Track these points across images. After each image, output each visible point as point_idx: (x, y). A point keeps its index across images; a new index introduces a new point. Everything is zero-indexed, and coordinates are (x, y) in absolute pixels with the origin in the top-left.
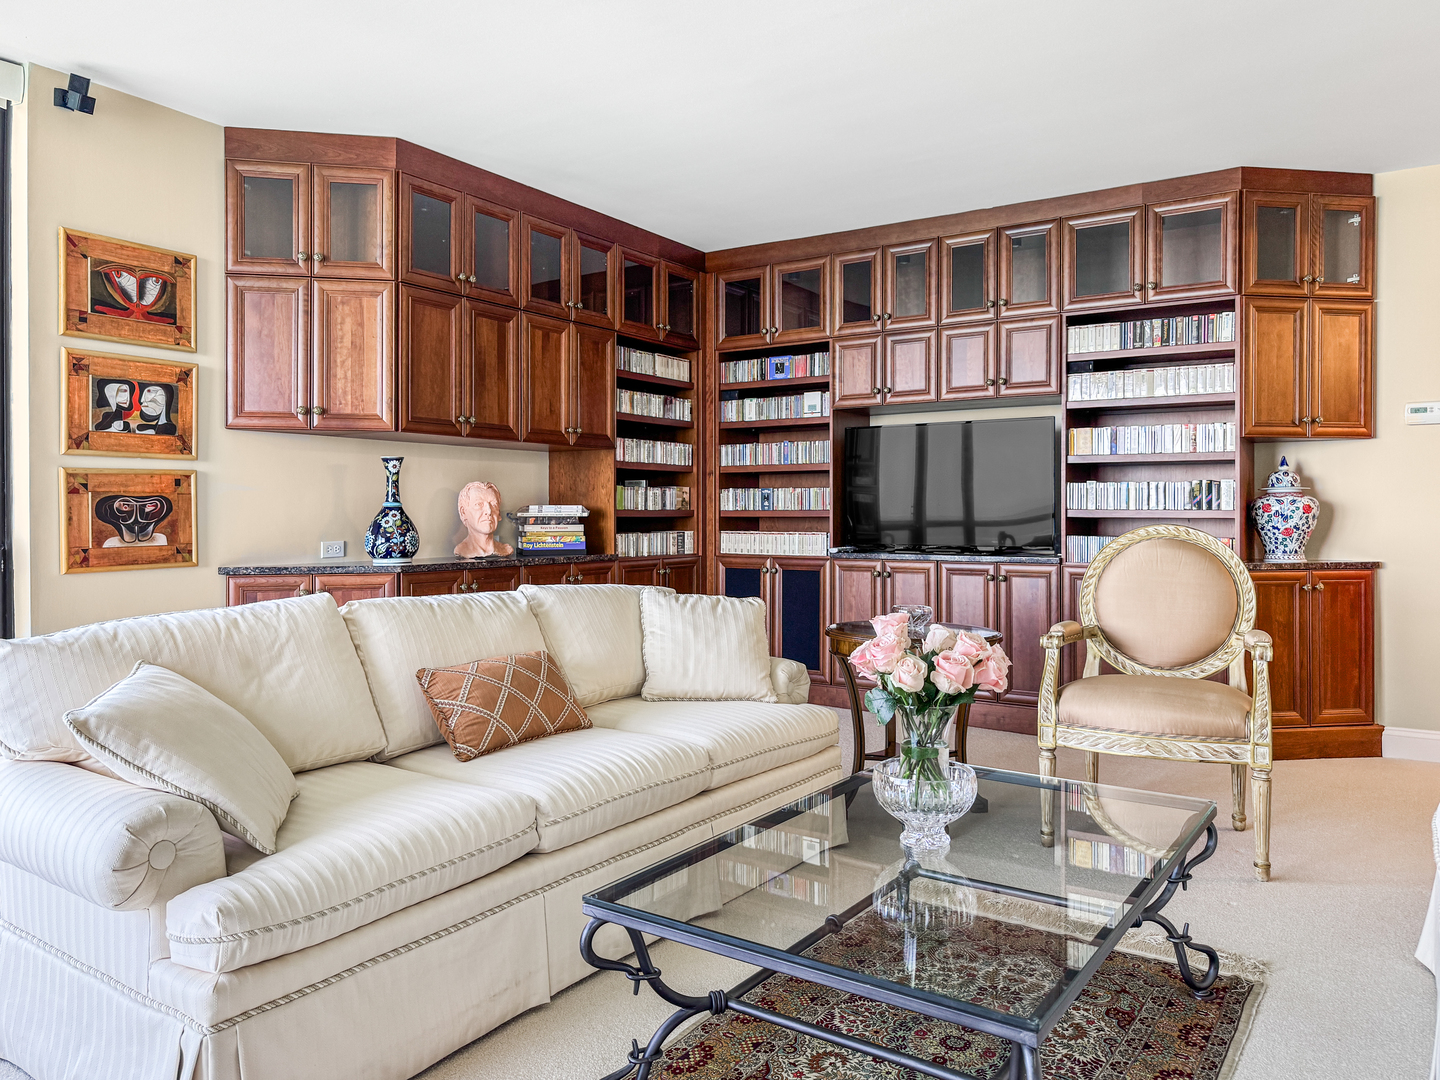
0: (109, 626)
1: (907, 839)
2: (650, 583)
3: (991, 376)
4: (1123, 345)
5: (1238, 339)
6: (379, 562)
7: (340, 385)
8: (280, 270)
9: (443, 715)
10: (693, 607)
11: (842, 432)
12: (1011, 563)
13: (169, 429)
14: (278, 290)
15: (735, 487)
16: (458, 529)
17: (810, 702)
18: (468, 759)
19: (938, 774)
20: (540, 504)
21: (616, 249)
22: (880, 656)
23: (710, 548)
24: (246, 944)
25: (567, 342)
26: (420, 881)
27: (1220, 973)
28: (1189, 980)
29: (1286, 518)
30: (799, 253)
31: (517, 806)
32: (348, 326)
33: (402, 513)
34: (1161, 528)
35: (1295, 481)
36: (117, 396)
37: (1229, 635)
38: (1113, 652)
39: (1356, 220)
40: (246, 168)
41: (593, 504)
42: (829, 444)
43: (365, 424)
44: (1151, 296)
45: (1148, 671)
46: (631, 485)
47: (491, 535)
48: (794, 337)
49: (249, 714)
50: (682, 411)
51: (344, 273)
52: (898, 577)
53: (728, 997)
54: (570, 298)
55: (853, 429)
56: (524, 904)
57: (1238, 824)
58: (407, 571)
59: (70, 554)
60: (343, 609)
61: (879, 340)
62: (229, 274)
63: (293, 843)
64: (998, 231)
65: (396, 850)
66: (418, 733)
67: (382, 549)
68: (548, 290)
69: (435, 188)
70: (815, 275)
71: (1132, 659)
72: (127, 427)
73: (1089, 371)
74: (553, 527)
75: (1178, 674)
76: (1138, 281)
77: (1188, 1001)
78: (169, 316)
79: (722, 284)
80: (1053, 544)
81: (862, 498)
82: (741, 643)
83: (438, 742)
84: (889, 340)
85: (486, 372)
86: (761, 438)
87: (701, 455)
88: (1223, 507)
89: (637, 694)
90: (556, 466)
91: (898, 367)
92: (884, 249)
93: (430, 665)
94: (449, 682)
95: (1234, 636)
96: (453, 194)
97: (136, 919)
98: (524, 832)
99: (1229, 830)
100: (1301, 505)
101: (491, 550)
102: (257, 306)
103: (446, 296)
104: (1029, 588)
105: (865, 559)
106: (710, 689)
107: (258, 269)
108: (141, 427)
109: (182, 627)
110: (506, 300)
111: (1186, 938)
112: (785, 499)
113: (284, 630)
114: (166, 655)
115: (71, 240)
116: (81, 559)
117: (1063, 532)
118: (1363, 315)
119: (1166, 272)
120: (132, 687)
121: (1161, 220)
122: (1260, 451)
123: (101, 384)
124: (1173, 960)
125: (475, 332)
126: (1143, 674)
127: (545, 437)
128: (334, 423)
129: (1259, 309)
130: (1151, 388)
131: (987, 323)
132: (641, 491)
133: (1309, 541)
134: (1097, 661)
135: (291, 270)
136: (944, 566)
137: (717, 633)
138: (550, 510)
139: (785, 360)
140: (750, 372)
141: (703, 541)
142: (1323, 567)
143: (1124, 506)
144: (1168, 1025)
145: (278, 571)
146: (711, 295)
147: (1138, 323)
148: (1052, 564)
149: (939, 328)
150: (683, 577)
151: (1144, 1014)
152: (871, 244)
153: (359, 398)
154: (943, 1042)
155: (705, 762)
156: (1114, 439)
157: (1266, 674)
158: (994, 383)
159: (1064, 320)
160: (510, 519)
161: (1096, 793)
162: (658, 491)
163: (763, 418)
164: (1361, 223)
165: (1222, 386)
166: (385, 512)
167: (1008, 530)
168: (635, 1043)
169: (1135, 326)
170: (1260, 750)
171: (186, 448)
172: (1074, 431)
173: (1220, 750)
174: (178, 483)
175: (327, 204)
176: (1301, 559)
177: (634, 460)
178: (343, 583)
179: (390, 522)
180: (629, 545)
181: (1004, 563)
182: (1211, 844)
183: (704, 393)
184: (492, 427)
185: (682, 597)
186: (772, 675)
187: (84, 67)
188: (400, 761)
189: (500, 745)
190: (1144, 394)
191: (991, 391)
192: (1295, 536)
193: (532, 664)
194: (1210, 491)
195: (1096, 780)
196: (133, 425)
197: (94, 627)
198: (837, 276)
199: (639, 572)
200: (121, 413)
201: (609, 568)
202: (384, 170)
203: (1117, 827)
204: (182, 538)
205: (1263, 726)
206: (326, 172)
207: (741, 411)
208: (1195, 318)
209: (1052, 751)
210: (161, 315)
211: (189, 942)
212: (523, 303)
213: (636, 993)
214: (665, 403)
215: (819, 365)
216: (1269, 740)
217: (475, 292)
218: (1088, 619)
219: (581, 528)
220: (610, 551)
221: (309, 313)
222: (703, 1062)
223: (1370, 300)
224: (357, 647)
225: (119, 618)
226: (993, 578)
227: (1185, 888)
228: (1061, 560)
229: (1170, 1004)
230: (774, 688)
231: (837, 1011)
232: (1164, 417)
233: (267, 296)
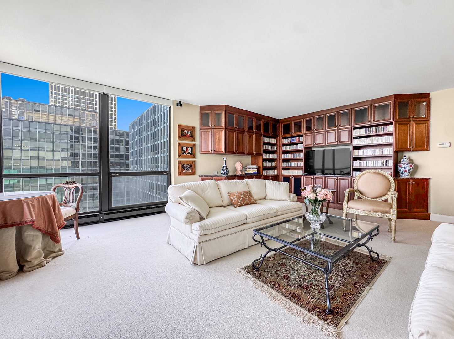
0: (184, 184)
1: (312, 226)
2: (269, 179)
3: (336, 140)
4: (366, 133)
5: (393, 131)
6: (222, 175)
7: (217, 146)
8: (207, 128)
9: (232, 200)
10: (275, 184)
11: (305, 152)
12: (340, 177)
13: (191, 154)
14: (207, 131)
15: (285, 162)
16: (236, 170)
17: (297, 201)
18: (236, 207)
19: (318, 214)
20: (249, 165)
21: (263, 120)
22: (307, 193)
23: (280, 173)
24: (202, 232)
25: (254, 137)
26: (228, 226)
27: (379, 258)
28: (372, 258)
29: (405, 168)
30: (297, 118)
31: (243, 215)
32: (218, 136)
33: (226, 167)
34: (372, 170)
35: (408, 160)
36: (185, 149)
37: (388, 192)
38: (361, 195)
39: (425, 103)
40: (203, 112)
41: (258, 165)
42: (303, 154)
43: (221, 152)
44: (372, 123)
45: (368, 199)
46: (265, 162)
47: (241, 171)
48: (296, 134)
49: (203, 198)
50: (275, 148)
51: (217, 128)
52: (317, 179)
53: (277, 249)
54: (254, 130)
55: (309, 151)
56: (244, 231)
57: (390, 231)
58: (227, 176)
59: (179, 173)
60: (217, 182)
61: (313, 134)
62: (200, 129)
63: (209, 218)
64: (338, 112)
65: (224, 220)
66: (228, 203)
67: (223, 173)
68: (250, 128)
69: (231, 112)
70: (300, 122)
71: (365, 196)
72: (186, 154)
73: (358, 138)
74: (251, 169)
75: (376, 200)
76: (369, 120)
77: (371, 262)
78: (192, 137)
79: (282, 125)
80: (350, 173)
81: (311, 164)
82: (284, 191)
83: (231, 204)
84: (315, 134)
85: (240, 143)
86: (290, 153)
87: (278, 156)
88: (389, 166)
89: (265, 199)
90: (252, 159)
91: (317, 139)
92: (314, 117)
93: (230, 192)
94: (233, 195)
95: (389, 192)
96: (234, 113)
97: (188, 226)
98: (244, 220)
99: (387, 232)
100: (409, 165)
101: (241, 173)
102: (204, 134)
103: (233, 130)
104: (344, 182)
105: (310, 176)
106: (278, 198)
107: (204, 128)
108: (188, 154)
109: (193, 184)
110: (243, 130)
111: (371, 250)
112: (294, 164)
113: (208, 185)
114: (191, 189)
115: (178, 126)
116: (180, 174)
117: (352, 171)
118: (426, 124)
119: (376, 117)
120: (187, 193)
121: (375, 107)
122: (399, 154)
123: (182, 147)
124: (369, 255)
125: (238, 136)
126: (367, 199)
127: (250, 153)
128: (216, 152)
129: (399, 124)
130: (372, 141)
131: (336, 130)
132: (267, 163)
133: (411, 173)
134: (357, 196)
135: (209, 128)
136: (326, 177)
137: (279, 188)
138: (251, 166)
139: (294, 138)
140: (288, 141)
141: (279, 172)
142: (414, 179)
143: (366, 166)
144: (367, 266)
145: (207, 176)
146: (280, 127)
147: (369, 128)
148: (349, 177)
149: (325, 131)
150: (275, 178)
151: (361, 263)
152: (312, 116)
153: (219, 148)
154: (318, 263)
155: (276, 211)
156: (363, 152)
157: (395, 200)
158: (337, 141)
159: (352, 128)
160: (244, 168)
161: (356, 222)
162: (270, 163)
163: (290, 149)
164: (426, 104)
165: (389, 140)
166: (223, 167)
167: (342, 170)
168: (261, 255)
169: (369, 129)
170: (393, 216)
171: (194, 157)
172: (354, 151)
173: (384, 215)
174: (193, 162)
175: (215, 116)
176: (409, 177)
177: (266, 157)
178: (217, 178)
179: (224, 168)
180: (264, 173)
181: (339, 177)
182: (378, 232)
183: (279, 145)
184: (240, 152)
185: (273, 182)
186: (289, 196)
187: (181, 100)
188: (225, 207)
189: (241, 205)
190: (371, 143)
191: (336, 143)
192: (407, 172)
193: (247, 193)
194: (386, 163)
195: (356, 219)
196: (187, 154)
197: (182, 184)
198: (305, 122)
199: (267, 177)
200: (185, 152)
201: (261, 177)
202: (223, 110)
203: (361, 229)
204: (193, 171)
205: (394, 211)
206: (214, 111)
207: (286, 148)
208: (383, 127)
209: (346, 213)
210: (190, 136)
211: (195, 230)
212: (246, 131)
213: (262, 246)
214: (272, 147)
215: (301, 139)
216: (396, 214)
217: (238, 129)
218: (355, 188)
219: (256, 169)
220: (262, 174)
221: (212, 135)
222: (274, 260)
223: (428, 120)
224: (219, 189)
225: (185, 183)
226: (337, 180)
227: (371, 241)
228: (351, 176)
229: (367, 262)
230: (290, 199)
231: (298, 255)
232: (375, 147)
233: (206, 132)
